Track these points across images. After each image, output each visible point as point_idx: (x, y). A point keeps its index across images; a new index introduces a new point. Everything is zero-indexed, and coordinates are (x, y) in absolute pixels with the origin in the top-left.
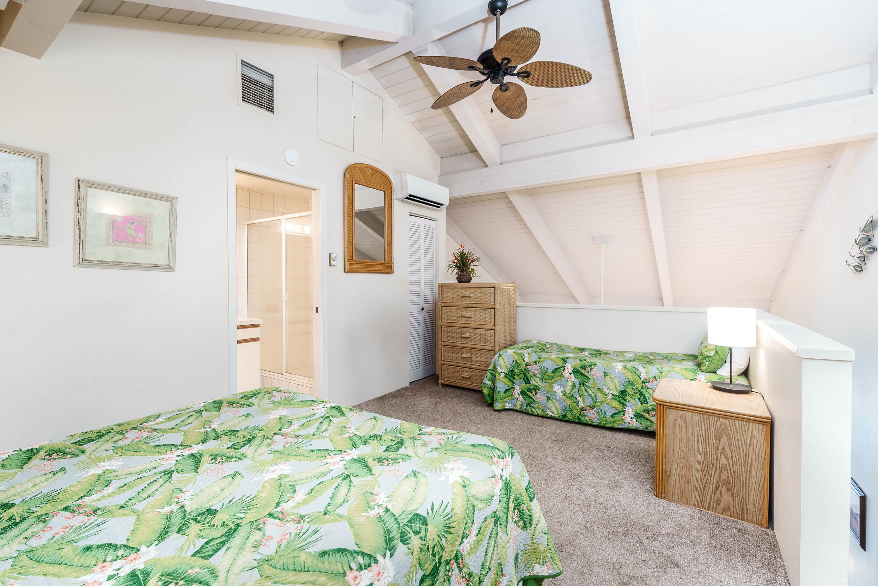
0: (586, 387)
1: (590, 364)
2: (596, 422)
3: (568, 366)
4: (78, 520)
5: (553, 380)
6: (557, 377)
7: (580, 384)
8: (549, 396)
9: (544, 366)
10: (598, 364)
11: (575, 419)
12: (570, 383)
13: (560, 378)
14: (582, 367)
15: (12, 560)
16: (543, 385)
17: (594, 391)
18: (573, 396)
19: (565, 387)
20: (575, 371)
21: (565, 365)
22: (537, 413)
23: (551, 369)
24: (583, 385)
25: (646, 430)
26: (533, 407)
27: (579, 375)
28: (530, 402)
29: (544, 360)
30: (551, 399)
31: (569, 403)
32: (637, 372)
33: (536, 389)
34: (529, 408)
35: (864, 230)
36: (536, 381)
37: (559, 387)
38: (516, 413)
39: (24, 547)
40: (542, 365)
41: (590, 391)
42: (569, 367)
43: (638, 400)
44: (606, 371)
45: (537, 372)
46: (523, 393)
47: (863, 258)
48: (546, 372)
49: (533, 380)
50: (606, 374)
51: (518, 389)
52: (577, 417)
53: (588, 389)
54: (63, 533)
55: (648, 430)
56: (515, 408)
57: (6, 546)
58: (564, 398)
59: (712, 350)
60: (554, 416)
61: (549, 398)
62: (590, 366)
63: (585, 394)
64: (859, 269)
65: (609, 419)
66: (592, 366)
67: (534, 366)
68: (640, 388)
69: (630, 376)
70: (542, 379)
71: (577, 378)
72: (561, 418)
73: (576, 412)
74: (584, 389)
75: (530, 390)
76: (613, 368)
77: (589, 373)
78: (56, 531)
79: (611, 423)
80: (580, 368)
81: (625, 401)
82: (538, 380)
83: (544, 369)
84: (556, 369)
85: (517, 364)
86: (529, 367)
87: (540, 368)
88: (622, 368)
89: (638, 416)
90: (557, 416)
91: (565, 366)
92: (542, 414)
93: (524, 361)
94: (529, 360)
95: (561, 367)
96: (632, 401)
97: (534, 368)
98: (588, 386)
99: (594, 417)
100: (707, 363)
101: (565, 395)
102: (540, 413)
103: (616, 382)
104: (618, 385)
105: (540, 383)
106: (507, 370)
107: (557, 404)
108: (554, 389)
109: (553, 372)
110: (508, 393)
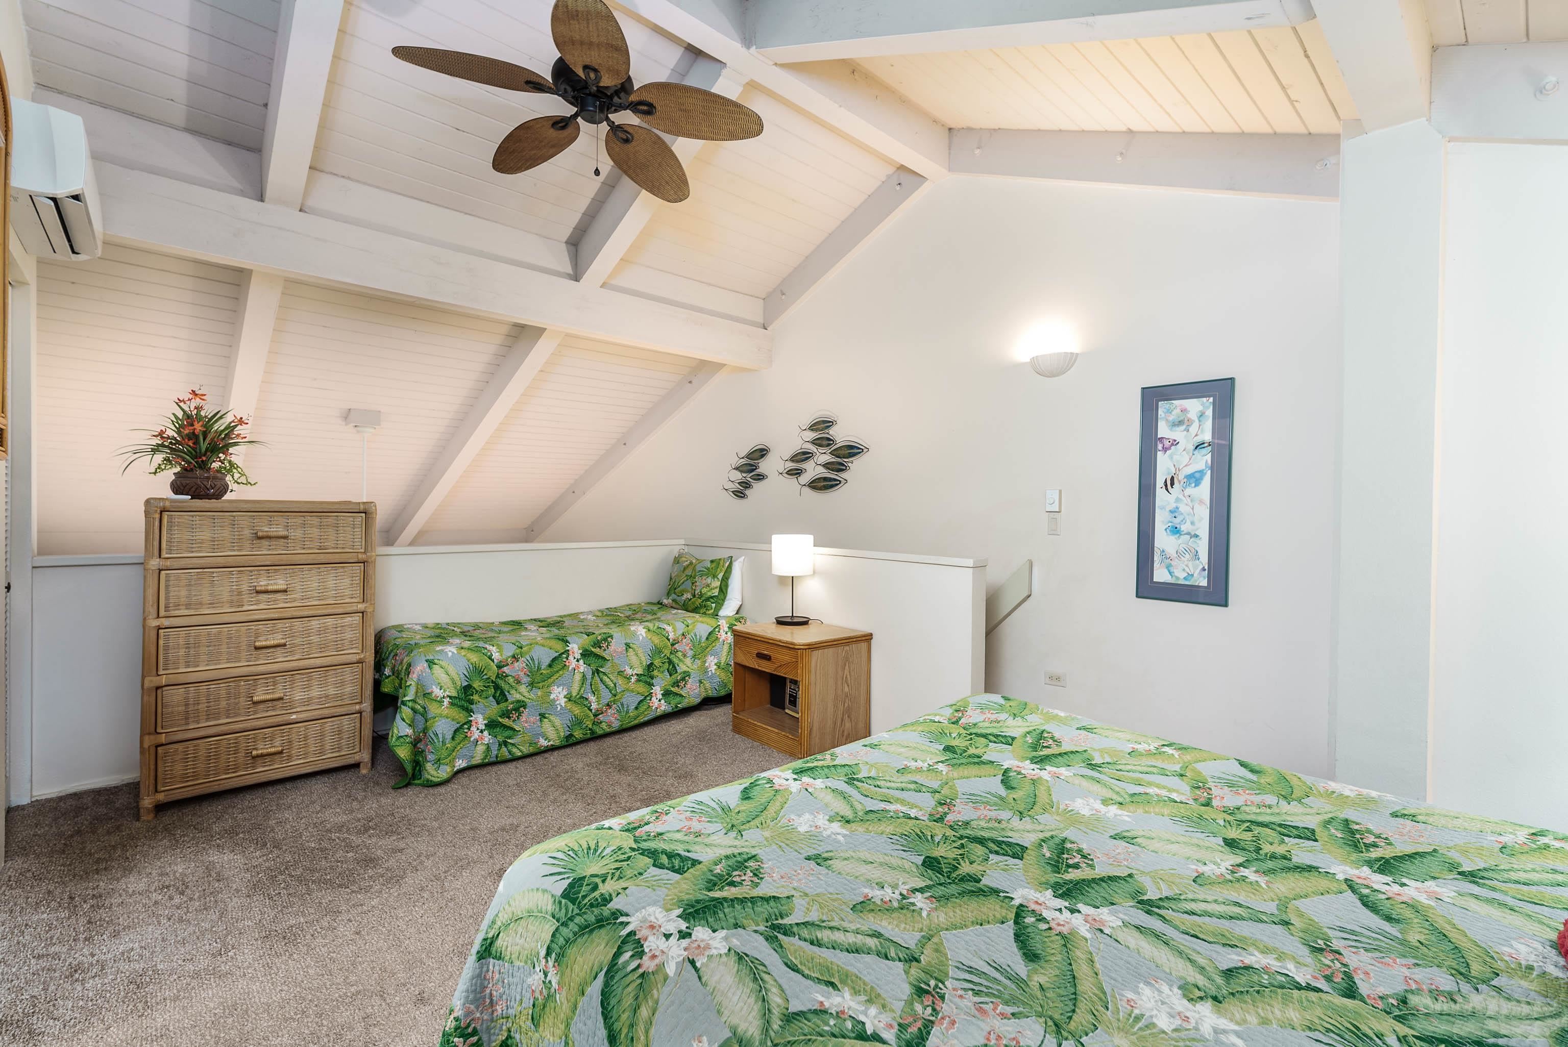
0: (601, 674)
1: (604, 636)
2: (616, 725)
3: (572, 648)
4: (1356, 960)
5: (550, 681)
6: (557, 672)
7: (593, 674)
8: (543, 711)
9: (532, 659)
10: (615, 635)
11: (586, 734)
12: (578, 677)
13: (561, 672)
14: (595, 644)
15: (1493, 983)
16: (532, 696)
17: (613, 678)
18: (583, 697)
19: (569, 687)
20: (586, 654)
21: (568, 648)
22: (520, 754)
23: (546, 661)
24: (598, 674)
25: (675, 710)
26: (513, 744)
27: (592, 659)
28: (506, 738)
29: (530, 649)
30: (547, 715)
31: (577, 710)
32: (664, 633)
33: (520, 706)
34: (504, 749)
35: (750, 456)
36: (517, 694)
37: (560, 689)
38: (477, 772)
39: (1465, 987)
40: (529, 659)
41: (608, 680)
42: (575, 648)
43: (667, 673)
44: (628, 641)
45: (522, 674)
46: (492, 725)
47: (746, 485)
48: (539, 669)
49: (513, 692)
50: (628, 646)
51: (479, 720)
52: (590, 729)
53: (605, 678)
54: (1398, 960)
55: (678, 709)
56: (470, 764)
57: (1489, 1013)
58: (569, 706)
59: (716, 588)
60: (552, 745)
61: (543, 716)
62: (605, 640)
63: (601, 686)
64: (740, 494)
65: (632, 714)
66: (607, 638)
67: (516, 664)
68: (668, 655)
69: (656, 640)
70: (532, 685)
71: (589, 665)
72: (564, 743)
73: (588, 723)
74: (598, 679)
75: (506, 714)
76: (634, 634)
77: (606, 652)
78: (1404, 970)
79: (635, 719)
80: (593, 647)
81: (652, 677)
82: (523, 689)
83: (534, 664)
84: (554, 660)
85: (478, 671)
86: (505, 669)
87: (527, 665)
88: (646, 632)
89: (667, 694)
90: (557, 743)
91: (568, 651)
92: (532, 750)
93: (493, 661)
94: (501, 655)
95: (563, 653)
96: (660, 675)
97: (517, 669)
98: (604, 674)
99: (613, 719)
100: (714, 605)
101: (570, 700)
102: (526, 750)
103: (641, 655)
104: (643, 659)
105: (526, 694)
106: (455, 688)
107: (557, 721)
108: (552, 697)
109: (550, 666)
110: (460, 737)
